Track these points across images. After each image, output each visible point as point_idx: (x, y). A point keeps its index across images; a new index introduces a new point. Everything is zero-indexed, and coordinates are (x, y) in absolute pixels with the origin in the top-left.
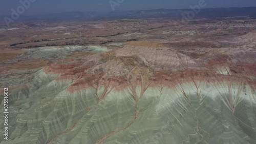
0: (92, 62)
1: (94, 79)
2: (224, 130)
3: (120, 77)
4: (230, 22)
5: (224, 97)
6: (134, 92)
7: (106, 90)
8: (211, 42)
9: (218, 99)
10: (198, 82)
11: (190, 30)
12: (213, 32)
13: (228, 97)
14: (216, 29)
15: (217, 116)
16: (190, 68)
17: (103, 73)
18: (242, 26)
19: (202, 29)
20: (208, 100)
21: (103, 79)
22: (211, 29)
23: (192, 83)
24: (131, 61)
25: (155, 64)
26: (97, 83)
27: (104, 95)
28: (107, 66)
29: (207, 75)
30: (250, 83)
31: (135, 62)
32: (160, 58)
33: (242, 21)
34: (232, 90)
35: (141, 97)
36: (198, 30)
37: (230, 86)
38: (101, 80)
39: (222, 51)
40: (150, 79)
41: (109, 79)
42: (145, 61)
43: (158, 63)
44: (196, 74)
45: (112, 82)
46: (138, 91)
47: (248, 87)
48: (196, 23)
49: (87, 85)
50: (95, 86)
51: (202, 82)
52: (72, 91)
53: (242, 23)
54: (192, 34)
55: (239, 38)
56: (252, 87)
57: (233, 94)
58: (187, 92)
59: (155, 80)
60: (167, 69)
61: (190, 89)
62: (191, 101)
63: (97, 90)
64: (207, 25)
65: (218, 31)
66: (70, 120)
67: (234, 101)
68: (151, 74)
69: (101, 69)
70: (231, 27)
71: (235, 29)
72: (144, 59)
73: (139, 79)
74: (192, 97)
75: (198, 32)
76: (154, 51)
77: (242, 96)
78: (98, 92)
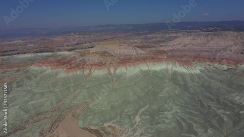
0: (74, 57)
1: (80, 66)
2: (165, 82)
3: (99, 63)
4: (166, 33)
5: (164, 70)
6: (109, 71)
7: (90, 71)
8: (153, 45)
9: (161, 71)
10: (148, 64)
11: (136, 39)
12: (154, 40)
13: (167, 70)
14: (156, 38)
15: (161, 78)
16: (143, 56)
17: (85, 62)
18: (175, 35)
19: (146, 38)
20: (155, 72)
21: (87, 65)
22: (152, 38)
23: (145, 64)
24: (103, 54)
25: (120, 55)
26: (83, 68)
27: (90, 74)
28: (88, 58)
29: (153, 58)
30: (178, 61)
31: (106, 55)
32: (122, 51)
33: (175, 32)
34: (169, 66)
35: (114, 74)
36: (143, 39)
37: (167, 64)
38: (85, 66)
39: (162, 49)
40: (119, 63)
41: (91, 65)
42: (113, 54)
43: (122, 54)
44: (147, 59)
45: (94, 67)
46: (112, 70)
47: (177, 63)
48: (140, 35)
49: (77, 69)
50: (82, 70)
51: (151, 63)
52: (68, 73)
53: (175, 33)
54: (139, 42)
55: (173, 42)
56: (179, 64)
57: (169, 68)
58: (142, 69)
59: (122, 63)
60: (128, 57)
61: (144, 67)
62: (146, 74)
63: (83, 72)
64: (149, 35)
65: (157, 39)
66: (72, 89)
67: (170, 72)
68: (119, 60)
69: (83, 60)
70: (167, 36)
71: (170, 37)
72: (112, 52)
73: (111, 63)
74: (146, 72)
75: (143, 40)
76: (118, 47)
77: (175, 69)
78: (85, 73)
